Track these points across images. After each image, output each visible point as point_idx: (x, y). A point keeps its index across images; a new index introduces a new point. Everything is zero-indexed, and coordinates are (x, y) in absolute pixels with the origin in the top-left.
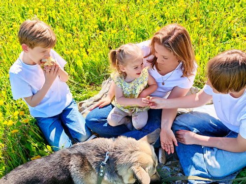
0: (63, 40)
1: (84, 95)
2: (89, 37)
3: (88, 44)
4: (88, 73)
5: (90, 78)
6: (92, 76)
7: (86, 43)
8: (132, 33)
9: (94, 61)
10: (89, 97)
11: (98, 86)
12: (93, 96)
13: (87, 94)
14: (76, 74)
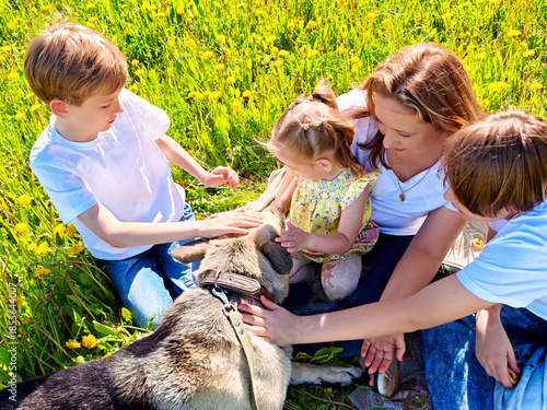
0: (193, 65)
1: (223, 200)
2: (254, 63)
3: (250, 79)
4: (239, 148)
5: (245, 159)
6: (247, 155)
7: (246, 78)
8: (355, 58)
9: (257, 120)
10: (235, 207)
11: (260, 180)
12: (245, 204)
13: (230, 199)
14: (212, 149)
